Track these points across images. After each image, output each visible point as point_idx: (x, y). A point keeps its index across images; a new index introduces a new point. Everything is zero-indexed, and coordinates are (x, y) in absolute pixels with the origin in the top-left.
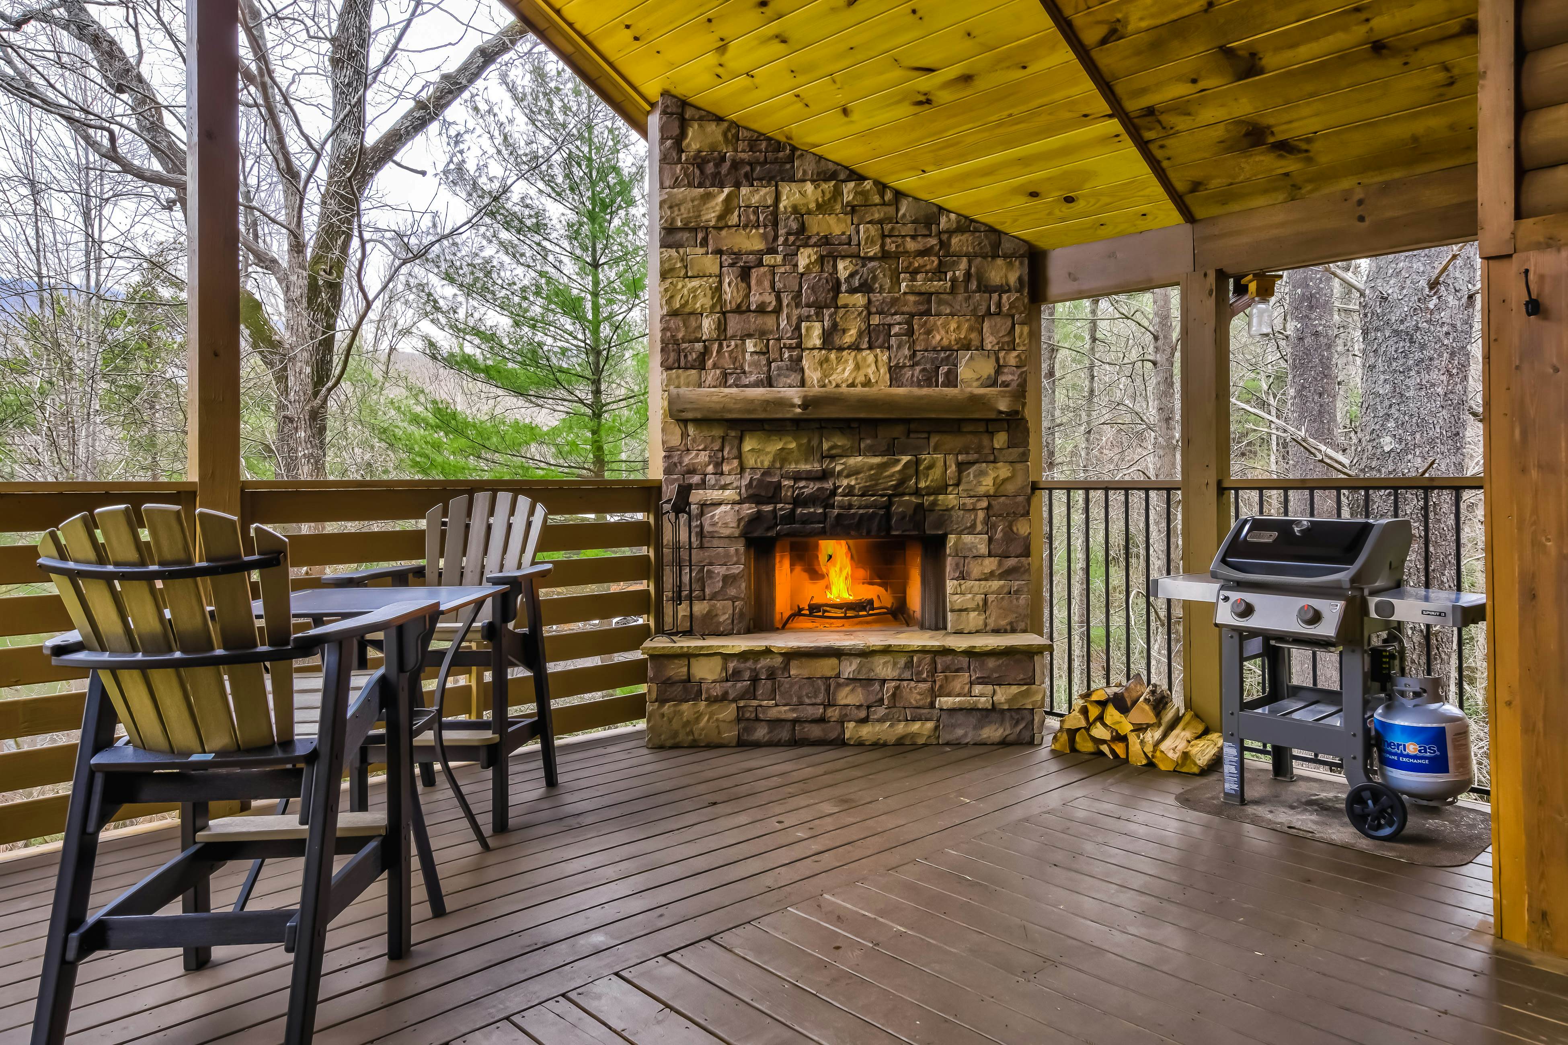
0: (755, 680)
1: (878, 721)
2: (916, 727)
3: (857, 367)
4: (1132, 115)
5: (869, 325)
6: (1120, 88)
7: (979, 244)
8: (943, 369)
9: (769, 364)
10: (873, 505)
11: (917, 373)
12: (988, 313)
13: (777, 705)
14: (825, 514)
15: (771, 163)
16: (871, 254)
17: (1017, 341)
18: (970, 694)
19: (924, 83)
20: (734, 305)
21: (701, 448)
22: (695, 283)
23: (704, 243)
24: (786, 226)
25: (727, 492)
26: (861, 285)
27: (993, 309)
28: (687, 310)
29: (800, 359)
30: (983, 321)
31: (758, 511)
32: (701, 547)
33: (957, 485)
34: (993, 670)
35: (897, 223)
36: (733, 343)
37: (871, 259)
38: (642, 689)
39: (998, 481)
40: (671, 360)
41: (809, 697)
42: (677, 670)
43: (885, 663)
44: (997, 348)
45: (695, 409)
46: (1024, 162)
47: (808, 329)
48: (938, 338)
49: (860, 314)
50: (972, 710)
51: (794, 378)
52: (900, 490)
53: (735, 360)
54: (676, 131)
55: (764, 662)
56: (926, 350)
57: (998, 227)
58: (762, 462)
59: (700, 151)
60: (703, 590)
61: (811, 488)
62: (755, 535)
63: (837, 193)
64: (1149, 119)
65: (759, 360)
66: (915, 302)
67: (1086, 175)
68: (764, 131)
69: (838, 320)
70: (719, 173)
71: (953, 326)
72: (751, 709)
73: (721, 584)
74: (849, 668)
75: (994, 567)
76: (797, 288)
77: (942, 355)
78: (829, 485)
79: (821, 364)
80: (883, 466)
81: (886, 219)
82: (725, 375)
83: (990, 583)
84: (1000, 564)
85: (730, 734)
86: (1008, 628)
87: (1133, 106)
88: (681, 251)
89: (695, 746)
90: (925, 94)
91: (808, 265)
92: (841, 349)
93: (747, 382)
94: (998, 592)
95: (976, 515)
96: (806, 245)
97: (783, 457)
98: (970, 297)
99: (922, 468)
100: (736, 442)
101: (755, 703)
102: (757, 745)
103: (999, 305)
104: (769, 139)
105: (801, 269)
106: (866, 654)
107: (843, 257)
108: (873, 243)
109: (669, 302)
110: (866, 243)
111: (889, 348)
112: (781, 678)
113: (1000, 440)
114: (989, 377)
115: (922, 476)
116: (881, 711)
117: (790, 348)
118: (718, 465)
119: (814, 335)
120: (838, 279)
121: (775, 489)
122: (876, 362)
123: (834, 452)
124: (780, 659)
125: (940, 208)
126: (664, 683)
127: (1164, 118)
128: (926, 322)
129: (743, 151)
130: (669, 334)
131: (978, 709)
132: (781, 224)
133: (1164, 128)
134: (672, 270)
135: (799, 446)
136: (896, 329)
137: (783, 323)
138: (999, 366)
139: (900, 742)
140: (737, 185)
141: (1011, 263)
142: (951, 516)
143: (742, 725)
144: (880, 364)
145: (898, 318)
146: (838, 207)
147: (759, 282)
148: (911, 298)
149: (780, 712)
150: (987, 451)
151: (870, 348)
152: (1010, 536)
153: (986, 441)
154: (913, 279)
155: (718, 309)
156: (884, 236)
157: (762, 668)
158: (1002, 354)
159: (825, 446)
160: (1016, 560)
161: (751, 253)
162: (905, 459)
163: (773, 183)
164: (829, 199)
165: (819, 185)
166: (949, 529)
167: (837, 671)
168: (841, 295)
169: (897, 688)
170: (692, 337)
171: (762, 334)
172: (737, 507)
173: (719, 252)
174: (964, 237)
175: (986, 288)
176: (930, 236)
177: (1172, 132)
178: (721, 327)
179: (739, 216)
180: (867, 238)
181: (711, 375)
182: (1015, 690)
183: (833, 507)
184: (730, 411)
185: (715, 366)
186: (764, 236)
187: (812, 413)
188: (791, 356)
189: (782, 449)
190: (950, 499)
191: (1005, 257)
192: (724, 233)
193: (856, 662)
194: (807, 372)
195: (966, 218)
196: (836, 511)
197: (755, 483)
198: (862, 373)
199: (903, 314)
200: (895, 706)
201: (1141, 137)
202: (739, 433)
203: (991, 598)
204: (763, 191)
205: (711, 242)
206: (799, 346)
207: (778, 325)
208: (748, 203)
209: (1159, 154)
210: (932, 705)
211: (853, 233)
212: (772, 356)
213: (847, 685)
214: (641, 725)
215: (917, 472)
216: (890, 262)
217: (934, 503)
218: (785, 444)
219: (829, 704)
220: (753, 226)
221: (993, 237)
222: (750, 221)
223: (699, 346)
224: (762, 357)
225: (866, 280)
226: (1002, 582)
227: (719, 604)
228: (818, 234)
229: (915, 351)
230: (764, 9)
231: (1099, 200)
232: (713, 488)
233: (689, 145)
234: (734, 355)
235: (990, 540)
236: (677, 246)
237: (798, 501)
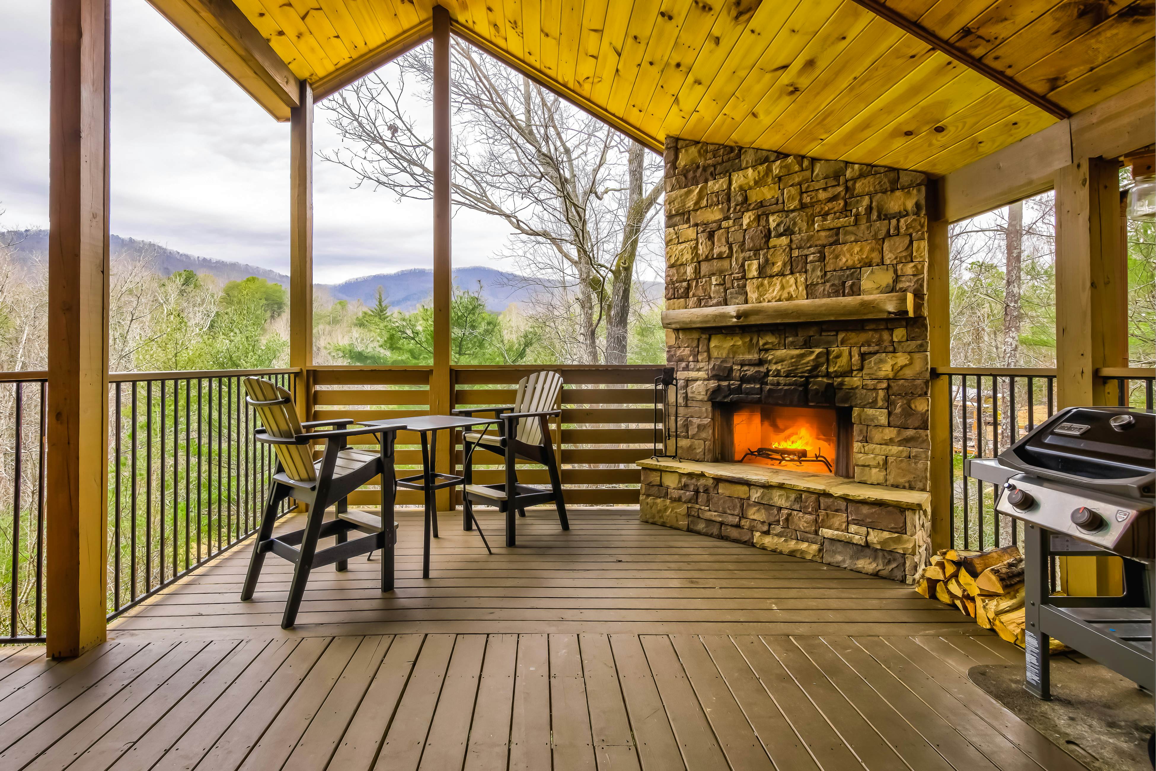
0: (697, 492)
1: (776, 535)
2: (804, 546)
3: (783, 288)
4: (952, 40)
5: (791, 257)
6: (927, 22)
7: (880, 183)
8: (849, 283)
9: (726, 290)
10: (795, 383)
11: (827, 288)
12: (888, 235)
13: (710, 510)
14: (761, 389)
15: (726, 162)
16: (792, 207)
17: (914, 254)
18: (847, 530)
19: (785, 78)
20: (704, 256)
21: (686, 345)
22: (683, 246)
23: (688, 221)
24: (735, 200)
25: (701, 373)
26: (785, 231)
27: (892, 232)
28: (679, 263)
29: (745, 286)
30: (883, 243)
31: (719, 386)
32: (686, 406)
33: (861, 369)
34: (867, 516)
35: (813, 181)
36: (704, 280)
37: (793, 211)
38: (638, 486)
39: (896, 367)
40: (670, 294)
41: (729, 509)
42: (655, 478)
43: (780, 496)
44: (895, 262)
45: (675, 323)
46: (888, 110)
47: (749, 265)
48: (844, 260)
49: (784, 251)
50: (849, 543)
51: (741, 298)
52: (815, 373)
53: (705, 290)
54: (672, 157)
55: (702, 482)
56: (835, 271)
57: (896, 166)
58: (722, 354)
59: (685, 166)
60: (687, 432)
61: (751, 371)
62: (717, 400)
63: (769, 170)
64: (969, 38)
65: (719, 289)
66: (826, 236)
67: (944, 104)
68: (722, 142)
69: (769, 257)
70: (696, 176)
71: (857, 249)
72: (695, 510)
73: (696, 430)
74: (756, 495)
75: (893, 436)
76: (742, 240)
77: (848, 272)
78: (763, 369)
79: (758, 288)
80: (802, 356)
81: (804, 180)
82: (700, 301)
83: (890, 447)
84: (899, 433)
85: (683, 523)
86: (907, 485)
87: (948, 32)
88: (676, 228)
89: (663, 525)
90: (792, 85)
91: (749, 223)
92: (771, 276)
93: (711, 303)
94: (898, 455)
95: (877, 394)
96: (748, 210)
97: (734, 350)
98: (871, 225)
99: (831, 357)
100: (706, 342)
101: (697, 506)
102: (699, 533)
103: (897, 228)
104: (725, 147)
105: (745, 227)
106: (767, 487)
107: (773, 213)
108: (793, 199)
109: (669, 259)
110: (788, 201)
111: (806, 272)
112: (712, 493)
113: (899, 334)
114: (888, 286)
115: (831, 363)
116: (778, 529)
117: (738, 279)
118: (696, 356)
119: (753, 270)
120: (769, 229)
121: (729, 371)
122: (796, 283)
123: (766, 347)
124: (711, 481)
125: (847, 163)
126: (648, 484)
127: (982, 32)
128: (834, 250)
129: (710, 159)
130: (669, 278)
131: (853, 544)
132: (732, 199)
133: (988, 41)
134: (671, 240)
135: (744, 343)
136: (811, 258)
137: (734, 264)
138: (897, 276)
139: (792, 554)
140: (706, 181)
141: (909, 192)
142: (855, 394)
143: (690, 519)
144: (799, 284)
145: (812, 250)
146: (770, 180)
147: (719, 240)
148: (823, 234)
149: (712, 515)
150: (886, 343)
151: (792, 273)
152: (908, 412)
153: (886, 336)
154: (825, 220)
155: (695, 260)
156: (802, 193)
157: (700, 485)
158: (899, 267)
159: (761, 343)
160: (914, 431)
161: (715, 222)
162: (818, 351)
163: (728, 174)
164: (763, 176)
165: (756, 169)
166: (853, 404)
167: (748, 495)
168: (771, 240)
169: (789, 515)
170: (682, 278)
171: (721, 272)
172: (706, 382)
173: (696, 225)
174: (866, 181)
175: (884, 216)
176: (838, 185)
177: (998, 42)
178: (697, 271)
179: (707, 200)
180: (789, 197)
181: (692, 301)
182: (886, 535)
183: (767, 384)
184: (694, 322)
185: (694, 296)
186: (722, 210)
187: (743, 322)
188: (738, 285)
189: (733, 346)
190: (855, 381)
191: (903, 189)
192: (698, 212)
193: (760, 491)
194: (749, 293)
195: (868, 165)
196: (768, 387)
197: (716, 367)
198: (786, 291)
199: (816, 246)
200: (788, 528)
201: (972, 57)
202: (708, 336)
203: (891, 459)
204: (722, 180)
205: (691, 220)
206: (744, 277)
207: (731, 265)
208: (712, 191)
209: (998, 65)
210: (816, 533)
211: (780, 195)
212: (727, 286)
213: (755, 506)
214: (637, 507)
215: (828, 360)
216: (807, 210)
217: (842, 384)
218: (735, 342)
219: (743, 516)
220: (715, 205)
221: (892, 175)
222: (712, 201)
223: (685, 284)
224: (721, 287)
225: (789, 226)
226: (901, 448)
227: (696, 442)
228: (756, 201)
229: (826, 272)
230: (681, 69)
231: (965, 123)
232: (692, 370)
233: (680, 164)
234: (705, 287)
235: (890, 414)
236: (673, 226)
237: (743, 379)
